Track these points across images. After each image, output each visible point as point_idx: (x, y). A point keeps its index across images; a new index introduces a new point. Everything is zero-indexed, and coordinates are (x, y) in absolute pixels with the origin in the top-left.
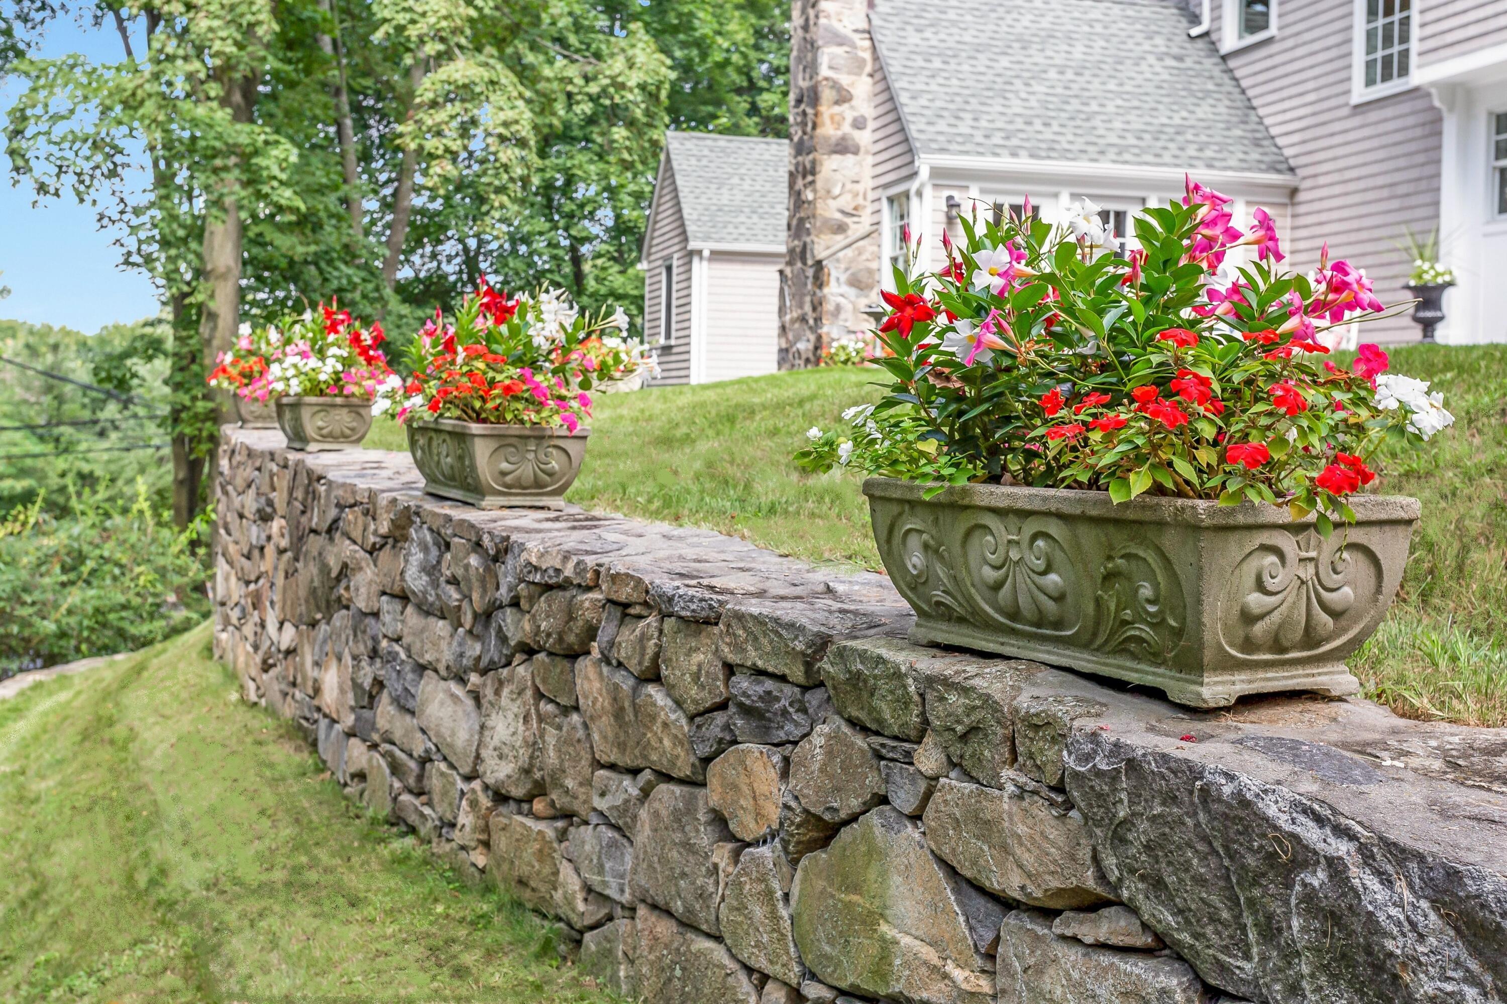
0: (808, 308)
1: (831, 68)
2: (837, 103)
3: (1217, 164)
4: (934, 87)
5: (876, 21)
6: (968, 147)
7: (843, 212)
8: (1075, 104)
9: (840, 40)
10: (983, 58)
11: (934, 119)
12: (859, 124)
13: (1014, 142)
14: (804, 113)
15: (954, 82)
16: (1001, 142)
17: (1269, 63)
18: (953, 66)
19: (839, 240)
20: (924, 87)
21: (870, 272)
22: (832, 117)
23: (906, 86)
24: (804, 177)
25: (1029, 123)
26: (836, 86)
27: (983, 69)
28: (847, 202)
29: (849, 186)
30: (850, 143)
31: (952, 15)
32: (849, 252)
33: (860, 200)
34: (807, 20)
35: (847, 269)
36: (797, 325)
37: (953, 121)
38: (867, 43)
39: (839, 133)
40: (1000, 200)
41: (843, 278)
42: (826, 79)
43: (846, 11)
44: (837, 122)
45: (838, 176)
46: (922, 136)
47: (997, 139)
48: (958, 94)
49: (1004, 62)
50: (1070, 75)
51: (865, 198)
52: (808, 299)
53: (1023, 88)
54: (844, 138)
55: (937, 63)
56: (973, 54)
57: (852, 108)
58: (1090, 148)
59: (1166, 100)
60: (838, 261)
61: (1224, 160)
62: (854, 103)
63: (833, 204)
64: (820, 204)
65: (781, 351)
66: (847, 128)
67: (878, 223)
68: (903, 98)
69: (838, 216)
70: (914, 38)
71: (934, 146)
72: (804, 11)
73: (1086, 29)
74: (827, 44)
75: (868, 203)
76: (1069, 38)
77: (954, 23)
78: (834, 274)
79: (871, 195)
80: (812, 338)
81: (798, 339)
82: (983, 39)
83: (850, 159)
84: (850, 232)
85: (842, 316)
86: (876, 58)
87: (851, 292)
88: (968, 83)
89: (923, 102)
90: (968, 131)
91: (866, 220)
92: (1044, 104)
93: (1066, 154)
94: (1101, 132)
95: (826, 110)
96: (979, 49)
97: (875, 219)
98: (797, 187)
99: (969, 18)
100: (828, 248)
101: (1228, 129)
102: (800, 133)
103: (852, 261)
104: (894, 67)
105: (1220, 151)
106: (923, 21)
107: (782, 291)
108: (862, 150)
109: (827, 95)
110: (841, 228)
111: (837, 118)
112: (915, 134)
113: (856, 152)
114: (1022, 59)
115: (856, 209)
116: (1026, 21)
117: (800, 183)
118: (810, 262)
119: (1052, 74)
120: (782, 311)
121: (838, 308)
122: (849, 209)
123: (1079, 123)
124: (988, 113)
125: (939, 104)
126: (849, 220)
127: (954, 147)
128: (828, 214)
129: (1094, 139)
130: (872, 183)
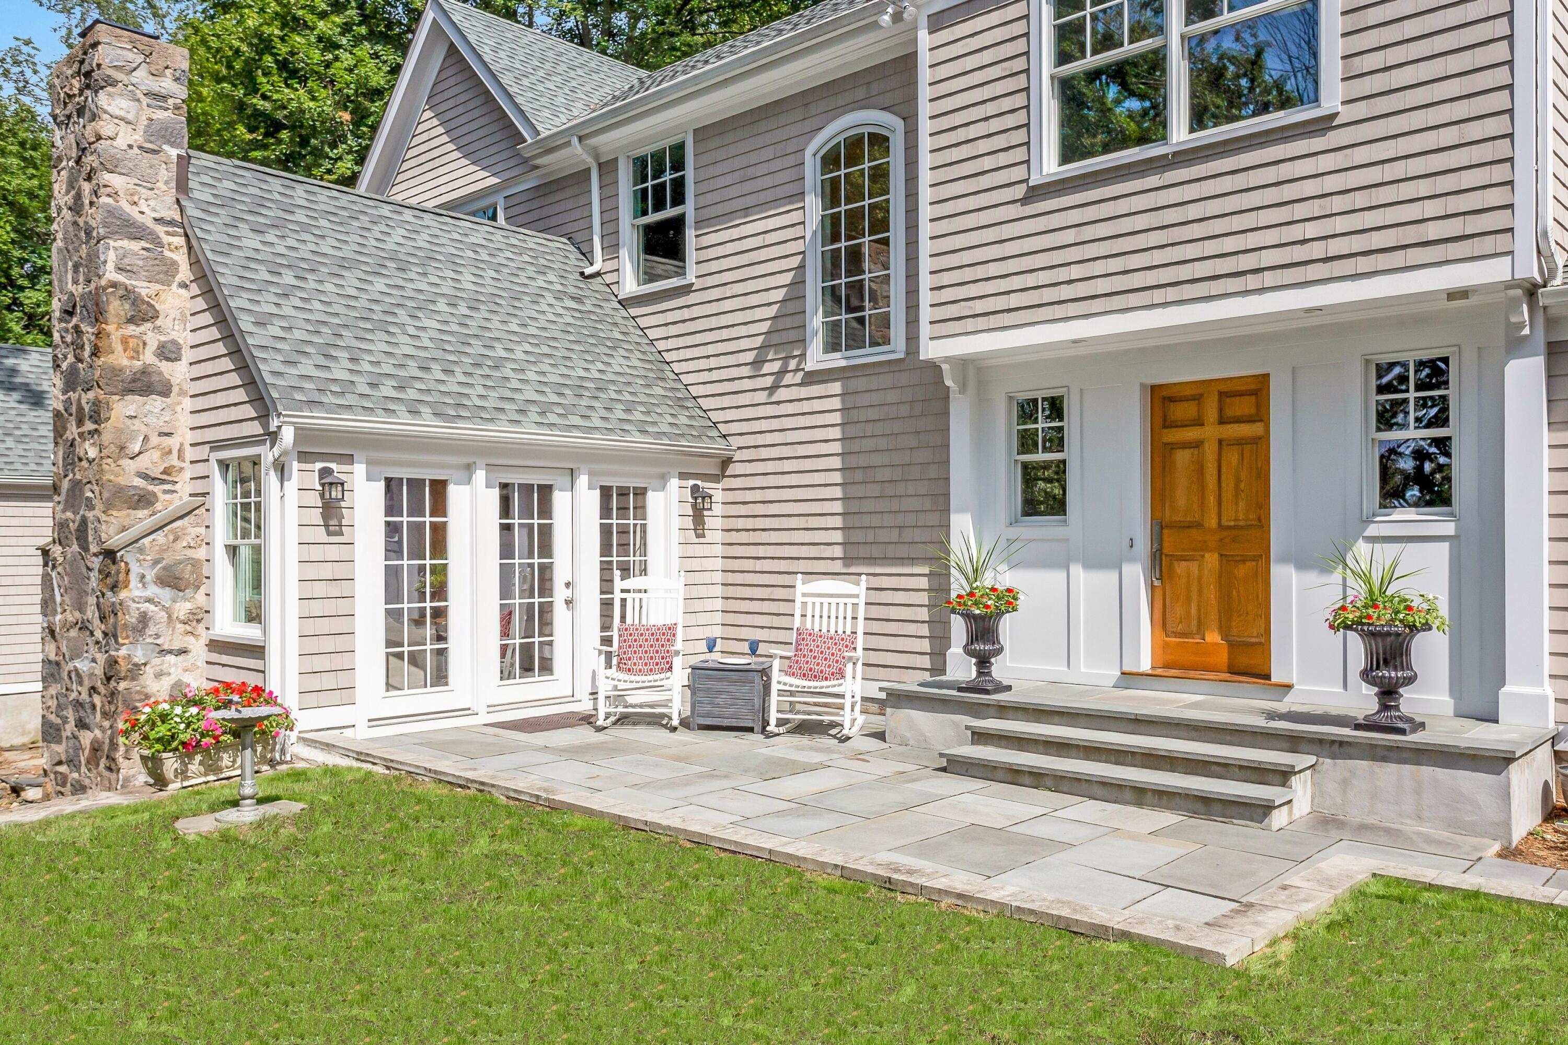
0: (91, 613)
1: (119, 269)
2: (131, 320)
3: (650, 429)
4: (288, 311)
5: (191, 211)
6: (349, 400)
7: (145, 476)
8: (477, 348)
9: (134, 231)
10: (351, 279)
11: (295, 357)
12: (169, 352)
13: (412, 394)
14: (77, 330)
15: (317, 305)
16: (394, 394)
17: (686, 314)
18: (312, 285)
19: (143, 519)
20: (275, 310)
21: (196, 564)
22: (125, 341)
23: (247, 305)
24: (80, 423)
25: (427, 369)
26: (129, 295)
27: (354, 292)
28: (151, 462)
29: (155, 440)
30: (155, 378)
31: (300, 216)
32: (160, 537)
33: (174, 460)
34: (78, 197)
35: (156, 562)
36: (73, 633)
37: (322, 361)
38: (180, 241)
39: (138, 364)
40: (394, 473)
41: (150, 576)
42: (114, 285)
43: (145, 193)
44: (135, 348)
45: (137, 425)
46: (280, 382)
47: (387, 390)
48: (324, 323)
49: (379, 284)
50: (463, 309)
51: (180, 457)
52: (92, 600)
53: (408, 320)
54: (145, 371)
55: (288, 278)
56: (336, 270)
57: (157, 329)
58: (507, 406)
59: (576, 347)
60: (141, 550)
61: (655, 423)
62: (158, 323)
63: (130, 466)
64: (109, 465)
65: (46, 662)
66: (149, 357)
67: (204, 495)
68: (245, 323)
69: (138, 482)
70: (251, 242)
71: (299, 396)
72: (71, 184)
73: (471, 254)
74: (111, 235)
75: (186, 465)
76: (453, 262)
77: (305, 228)
78: (135, 569)
79: (190, 454)
80: (101, 658)
81: (76, 654)
82: (347, 252)
83: (156, 402)
84: (159, 506)
85: (152, 630)
86: (195, 262)
87: (165, 595)
88: (336, 309)
89: (275, 331)
90: (346, 376)
91: (184, 487)
92: (440, 344)
93: (478, 414)
94: (515, 384)
95: (115, 331)
96: (344, 264)
97: (199, 487)
98: (68, 435)
99: (323, 223)
100: (124, 529)
101: (649, 386)
102: (71, 358)
103: (164, 550)
104: (227, 278)
105: (648, 413)
106: (262, 220)
107: (46, 581)
108: (175, 389)
109: (116, 308)
110: (144, 500)
111: (132, 343)
112: (269, 379)
113: (165, 391)
114: (401, 283)
115: (166, 472)
116: (398, 235)
117: (72, 431)
118: (94, 548)
119: (442, 306)
120: (47, 605)
121: (144, 619)
122: (156, 472)
123: (488, 371)
124: (370, 352)
125: (298, 334)
126: (157, 489)
127: (328, 399)
128: (121, 481)
129: (509, 394)
130: (190, 437)
